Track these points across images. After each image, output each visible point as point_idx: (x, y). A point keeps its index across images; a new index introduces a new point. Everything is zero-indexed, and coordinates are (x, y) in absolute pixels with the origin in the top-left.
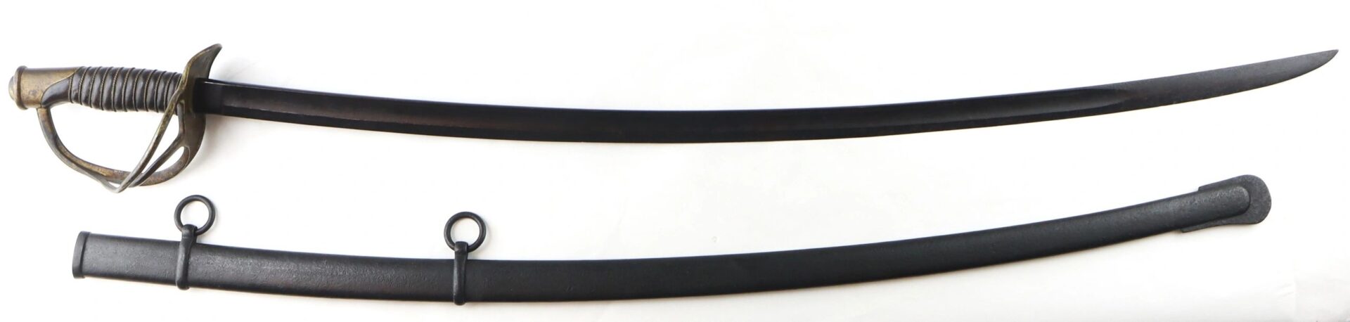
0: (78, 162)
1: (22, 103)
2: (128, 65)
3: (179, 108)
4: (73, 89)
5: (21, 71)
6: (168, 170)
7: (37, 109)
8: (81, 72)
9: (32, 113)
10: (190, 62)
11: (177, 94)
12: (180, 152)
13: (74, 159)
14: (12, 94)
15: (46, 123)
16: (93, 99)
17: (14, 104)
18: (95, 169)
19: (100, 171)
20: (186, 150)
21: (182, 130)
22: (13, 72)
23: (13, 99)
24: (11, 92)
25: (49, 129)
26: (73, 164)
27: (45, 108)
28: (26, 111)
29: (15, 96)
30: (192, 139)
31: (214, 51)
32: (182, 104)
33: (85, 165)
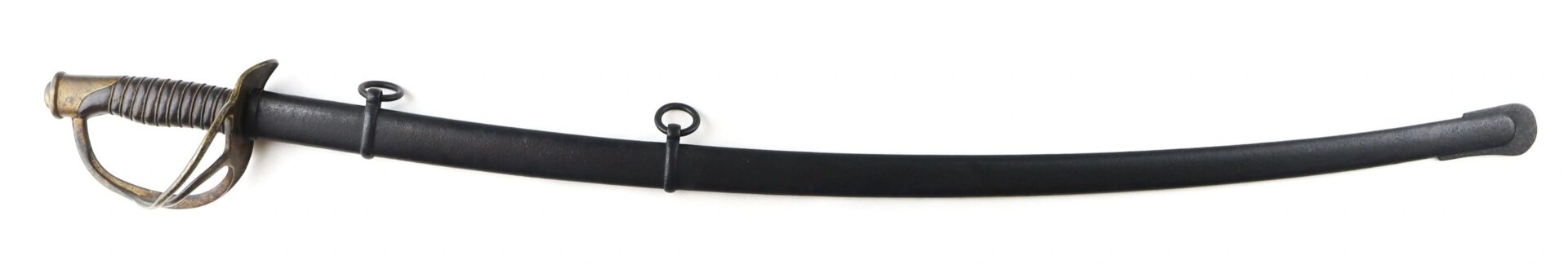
0: (111, 179)
1: (57, 112)
2: (175, 77)
3: (227, 123)
4: (114, 99)
5: (60, 77)
6: (208, 194)
7: (73, 119)
8: (124, 82)
9: (67, 124)
10: (242, 76)
11: (227, 107)
12: (223, 172)
13: (107, 175)
14: (48, 101)
15: (81, 134)
16: (135, 111)
17: (49, 112)
18: (129, 188)
19: (134, 190)
20: (230, 170)
21: (228, 147)
22: (51, 78)
23: (48, 106)
24: (47, 98)
25: (83, 141)
26: (106, 181)
27: (82, 118)
28: (60, 120)
29: (51, 103)
30: (238, 159)
31: (269, 67)
32: (230, 119)
33: (118, 183)
